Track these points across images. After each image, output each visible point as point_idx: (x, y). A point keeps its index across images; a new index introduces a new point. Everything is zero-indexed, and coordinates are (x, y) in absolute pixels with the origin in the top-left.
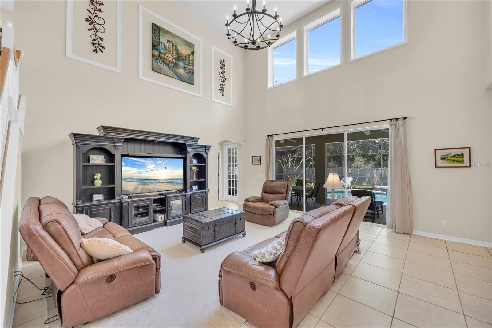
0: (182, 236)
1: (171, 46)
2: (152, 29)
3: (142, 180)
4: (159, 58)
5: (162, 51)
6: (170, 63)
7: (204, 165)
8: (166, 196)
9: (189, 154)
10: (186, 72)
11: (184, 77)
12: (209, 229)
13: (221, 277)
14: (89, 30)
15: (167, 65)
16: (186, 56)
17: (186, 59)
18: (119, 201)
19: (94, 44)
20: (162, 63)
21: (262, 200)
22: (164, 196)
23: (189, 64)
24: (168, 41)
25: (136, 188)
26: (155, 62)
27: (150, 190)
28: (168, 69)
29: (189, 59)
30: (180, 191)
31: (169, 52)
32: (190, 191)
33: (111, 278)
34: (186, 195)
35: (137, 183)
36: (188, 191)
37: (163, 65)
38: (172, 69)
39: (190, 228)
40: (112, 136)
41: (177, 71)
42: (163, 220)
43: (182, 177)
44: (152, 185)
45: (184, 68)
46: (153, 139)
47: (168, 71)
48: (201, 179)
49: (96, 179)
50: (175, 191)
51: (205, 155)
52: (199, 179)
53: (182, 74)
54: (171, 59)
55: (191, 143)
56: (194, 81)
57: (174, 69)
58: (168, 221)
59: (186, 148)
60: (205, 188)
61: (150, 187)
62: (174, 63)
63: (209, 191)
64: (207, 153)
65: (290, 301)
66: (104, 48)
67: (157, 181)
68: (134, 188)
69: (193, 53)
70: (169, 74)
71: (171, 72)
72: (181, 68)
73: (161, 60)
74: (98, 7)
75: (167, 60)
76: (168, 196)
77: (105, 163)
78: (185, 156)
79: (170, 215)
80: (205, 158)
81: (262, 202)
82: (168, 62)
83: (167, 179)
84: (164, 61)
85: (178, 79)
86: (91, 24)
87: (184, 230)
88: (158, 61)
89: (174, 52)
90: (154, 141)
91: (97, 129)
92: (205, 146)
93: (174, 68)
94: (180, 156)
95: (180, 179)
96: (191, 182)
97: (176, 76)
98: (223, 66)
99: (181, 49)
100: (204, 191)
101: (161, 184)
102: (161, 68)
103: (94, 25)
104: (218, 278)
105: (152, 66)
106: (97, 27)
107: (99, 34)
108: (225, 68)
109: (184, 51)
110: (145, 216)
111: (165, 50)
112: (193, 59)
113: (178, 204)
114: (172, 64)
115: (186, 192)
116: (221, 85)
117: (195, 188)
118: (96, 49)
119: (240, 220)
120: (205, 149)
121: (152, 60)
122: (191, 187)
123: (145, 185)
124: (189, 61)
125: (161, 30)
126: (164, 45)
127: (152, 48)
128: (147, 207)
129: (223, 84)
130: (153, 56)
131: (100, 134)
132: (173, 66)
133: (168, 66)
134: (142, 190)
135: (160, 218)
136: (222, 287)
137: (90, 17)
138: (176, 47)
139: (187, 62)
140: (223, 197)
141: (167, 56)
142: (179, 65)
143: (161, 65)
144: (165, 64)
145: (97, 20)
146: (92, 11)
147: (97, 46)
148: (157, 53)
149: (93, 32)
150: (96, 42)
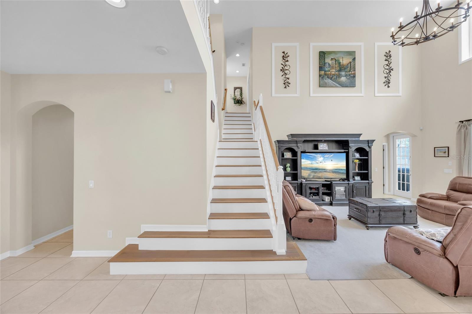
0: (348, 214)
1: (334, 61)
2: (319, 56)
3: (313, 169)
4: (325, 76)
5: (327, 69)
6: (333, 76)
7: (367, 158)
8: (331, 182)
9: (351, 149)
10: (348, 79)
11: (346, 83)
12: (374, 212)
13: (387, 241)
14: (282, 76)
15: (331, 79)
16: (348, 64)
17: (347, 67)
18: (300, 182)
19: (285, 83)
20: (327, 79)
21: (448, 198)
22: (330, 183)
23: (351, 70)
24: (332, 59)
25: (309, 175)
26: (322, 80)
27: (319, 177)
28: (332, 81)
29: (351, 66)
30: (343, 180)
31: (333, 68)
32: (352, 180)
33: (311, 220)
34: (349, 184)
35: (310, 171)
36: (350, 180)
37: (328, 80)
38: (335, 80)
39: (355, 208)
40: (296, 140)
41: (339, 80)
42: (329, 200)
43: (345, 168)
44: (321, 173)
45: (346, 76)
46: (322, 139)
47: (331, 83)
48: (364, 170)
49: (287, 167)
50: (339, 179)
51: (367, 149)
52: (361, 170)
53: (344, 81)
54: (334, 72)
55: (354, 139)
56: (355, 84)
58: (333, 202)
59: (349, 144)
60: (368, 180)
61: (320, 175)
62: (337, 75)
63: (373, 182)
64: (370, 147)
65: (456, 268)
66: (290, 83)
67: (324, 170)
68: (307, 175)
69: (354, 59)
70: (332, 85)
71: (334, 83)
72: (343, 76)
73: (326, 77)
74: (287, 59)
76: (333, 182)
77: (292, 157)
78: (347, 151)
79: (335, 198)
80: (368, 152)
81: (448, 200)
82: (332, 76)
83: (332, 169)
84: (329, 76)
85: (340, 86)
86: (283, 72)
87: (349, 210)
88: (324, 78)
89: (337, 66)
90: (322, 141)
91: (287, 136)
92: (368, 140)
93: (337, 79)
94: (343, 151)
95: (344, 170)
96: (353, 173)
97: (339, 85)
98: (389, 57)
99: (343, 60)
100: (367, 181)
101: (328, 173)
102: (326, 83)
104: (384, 242)
105: (319, 84)
106: (286, 72)
107: (287, 76)
108: (391, 58)
109: (345, 61)
110: (316, 196)
111: (329, 68)
112: (354, 65)
113: (342, 190)
114: (335, 76)
115: (349, 181)
116: (385, 77)
117: (358, 178)
118: (286, 86)
119: (411, 212)
120: (367, 143)
121: (319, 79)
122: (353, 177)
123: (315, 173)
124: (351, 68)
125: (326, 54)
126: (329, 64)
127: (320, 71)
128: (318, 189)
129: (389, 76)
130: (320, 76)
131: (289, 139)
134: (314, 176)
135: (327, 199)
136: (387, 249)
137: (282, 68)
138: (338, 60)
139: (348, 69)
140: (389, 191)
141: (331, 72)
142: (341, 75)
143: (326, 81)
144: (329, 79)
145: (286, 68)
146: (283, 64)
147: (286, 84)
148: (323, 72)
149: (284, 76)
150: (286, 82)
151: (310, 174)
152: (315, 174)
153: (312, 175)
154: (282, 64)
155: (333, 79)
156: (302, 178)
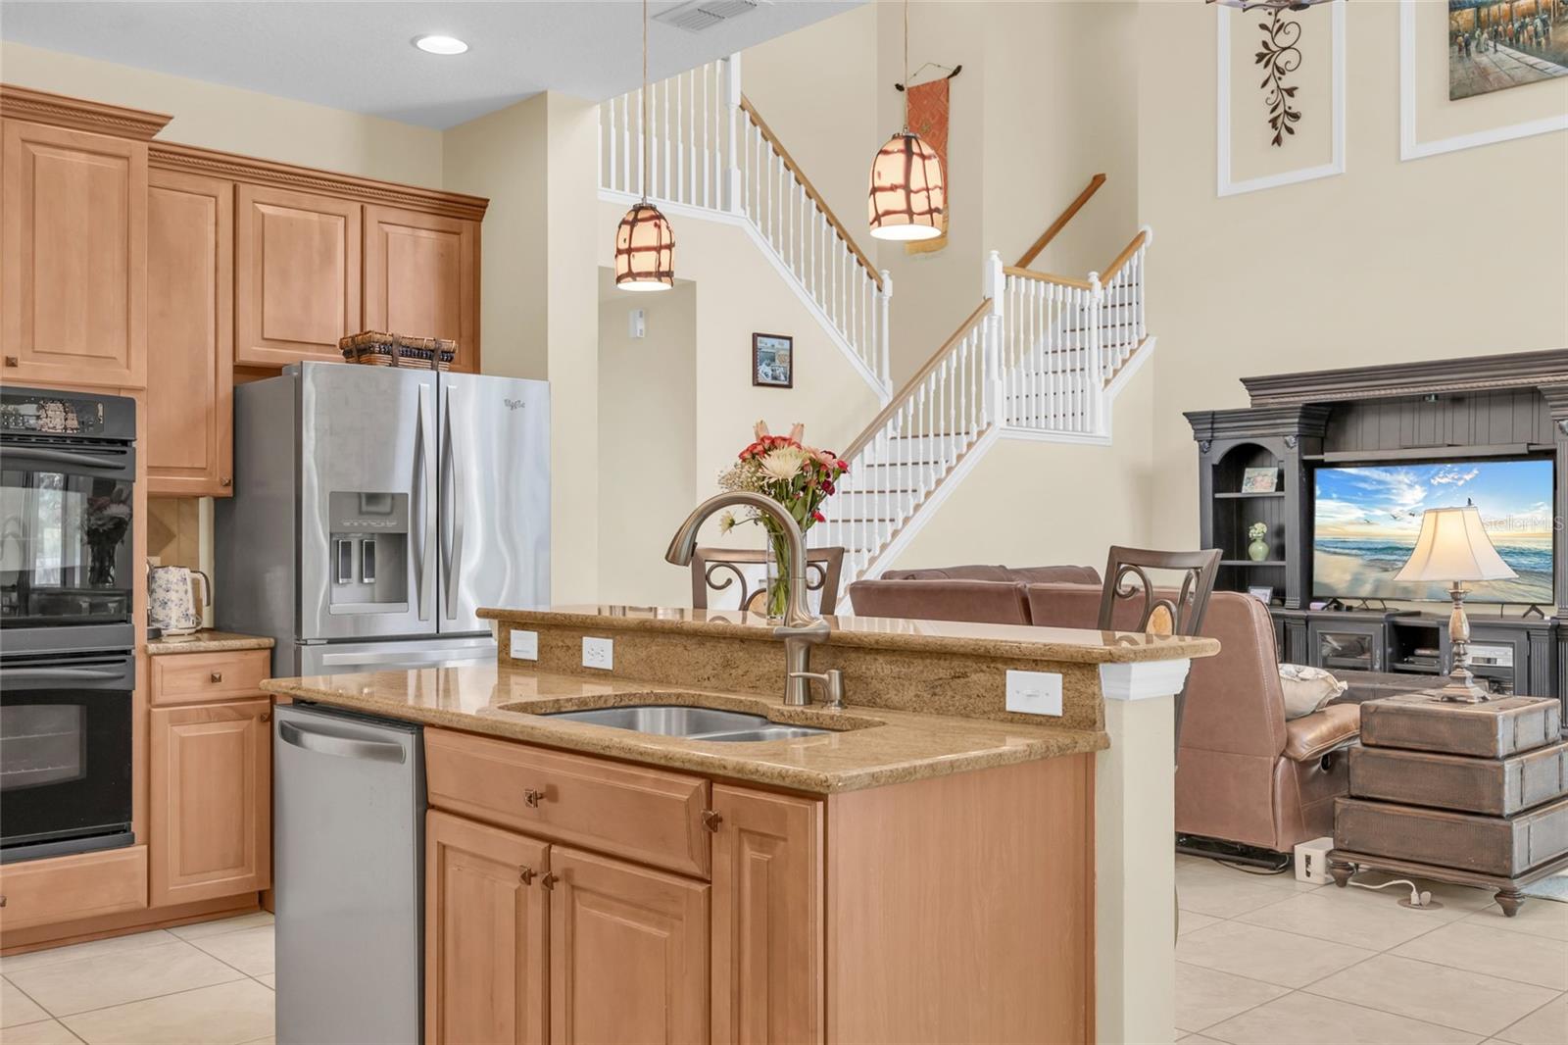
14: (1265, 84)
15: (1514, 41)
19: (1274, 122)
20: (1491, 44)
25: (1357, 580)
26: (1461, 57)
28: (1518, 54)
37: (1496, 51)
38: (1539, 43)
41: (1561, 38)
47: (1516, 64)
49: (1255, 540)
57: (1547, 39)
66: (1296, 117)
68: (1348, 577)
70: (1519, 74)
71: (1532, 60)
73: (1485, 35)
75: (1511, 20)
82: (1516, 25)
84: (1501, 28)
85: (1567, 71)
86: (1266, 66)
88: (1473, 44)
93: (1546, 32)
97: (1559, 63)
102: (1484, 73)
103: (1275, 63)
105: (1453, 84)
106: (1281, 62)
107: (1286, 82)
114: (1538, 21)
118: (1279, 134)
123: (1386, 570)
127: (1452, 9)
130: (1453, 36)
132: (1540, 29)
133: (1518, 41)
134: (1377, 588)
137: (1265, 44)
143: (1484, 60)
144: (1502, 43)
145: (1282, 40)
146: (1269, 21)
147: (1283, 122)
148: (1468, 14)
149: (1272, 85)
150: (1280, 110)
151: (1361, 574)
152: (1386, 576)
153: (1371, 581)
154: (1263, 27)
155: (1524, 37)
156: (1316, 593)
